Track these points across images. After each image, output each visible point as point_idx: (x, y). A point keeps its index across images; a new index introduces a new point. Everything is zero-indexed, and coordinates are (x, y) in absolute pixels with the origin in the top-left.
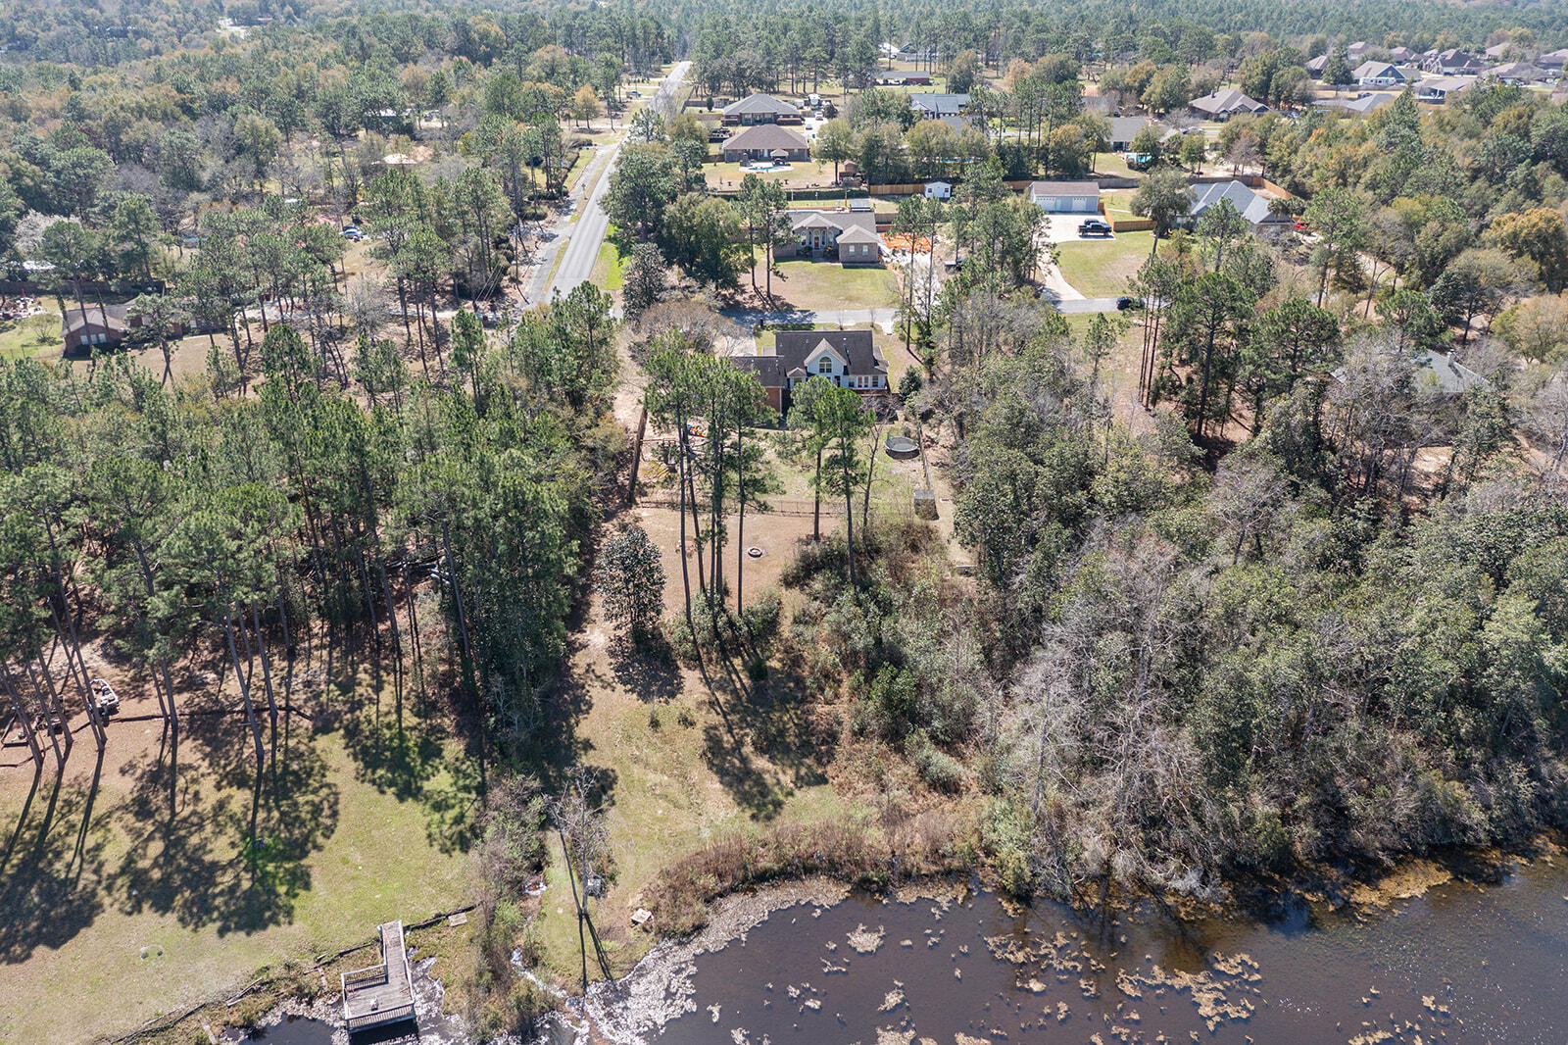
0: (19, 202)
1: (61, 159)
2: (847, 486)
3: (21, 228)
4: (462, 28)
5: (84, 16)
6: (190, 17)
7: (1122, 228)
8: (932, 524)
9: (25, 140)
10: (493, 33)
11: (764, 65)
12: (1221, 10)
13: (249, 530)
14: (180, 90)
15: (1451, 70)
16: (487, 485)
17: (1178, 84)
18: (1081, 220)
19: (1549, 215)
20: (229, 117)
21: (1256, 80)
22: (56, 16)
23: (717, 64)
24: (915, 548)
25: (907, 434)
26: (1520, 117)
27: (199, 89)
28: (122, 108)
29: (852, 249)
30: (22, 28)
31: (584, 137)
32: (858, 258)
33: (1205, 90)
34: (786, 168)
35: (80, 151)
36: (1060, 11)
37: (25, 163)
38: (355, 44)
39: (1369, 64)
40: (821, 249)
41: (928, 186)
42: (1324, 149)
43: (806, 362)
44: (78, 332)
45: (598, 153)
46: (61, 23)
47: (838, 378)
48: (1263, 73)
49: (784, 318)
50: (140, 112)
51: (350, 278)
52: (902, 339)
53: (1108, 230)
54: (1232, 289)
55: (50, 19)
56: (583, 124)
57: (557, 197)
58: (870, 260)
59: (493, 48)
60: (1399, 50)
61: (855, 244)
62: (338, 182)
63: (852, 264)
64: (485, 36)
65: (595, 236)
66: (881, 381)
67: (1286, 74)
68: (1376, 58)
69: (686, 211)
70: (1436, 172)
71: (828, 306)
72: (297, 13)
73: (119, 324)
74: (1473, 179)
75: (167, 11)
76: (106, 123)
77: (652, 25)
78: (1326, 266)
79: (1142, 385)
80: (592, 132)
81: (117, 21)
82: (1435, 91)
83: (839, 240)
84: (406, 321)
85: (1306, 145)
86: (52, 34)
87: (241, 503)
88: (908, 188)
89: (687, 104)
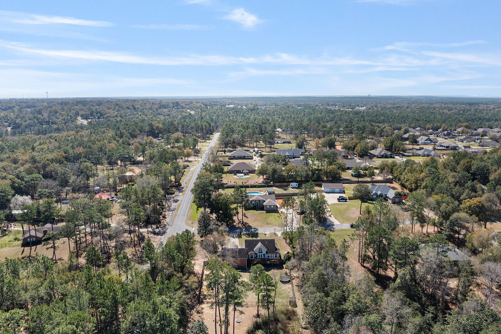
0: (13, 192)
1: (27, 178)
2: (268, 305)
3: (13, 200)
4: (151, 125)
5: (37, 117)
6: (69, 117)
7: (350, 199)
8: (295, 309)
9: (17, 171)
10: (160, 127)
11: (241, 140)
12: (377, 115)
13: (78, 330)
14: (65, 153)
15: (447, 137)
16: (155, 311)
17: (365, 147)
18: (338, 195)
19: (480, 200)
20: (80, 162)
21: (388, 145)
22: (29, 117)
23: (227, 139)
24: (289, 319)
25: (286, 274)
26: (468, 162)
27: (71, 151)
28: (47, 159)
29: (268, 207)
30: (18, 121)
31: (187, 163)
32: (270, 210)
33: (374, 148)
34: (248, 176)
35: (34, 175)
36: (329, 116)
37: (16, 179)
38: (119, 133)
39: (422, 137)
40: (258, 206)
41: (291, 184)
42: (410, 174)
43: (255, 249)
44: (27, 238)
45: (191, 170)
46: (30, 119)
47: (264, 255)
48: (390, 143)
49: (249, 231)
50: (52, 161)
51: (114, 216)
52: (284, 238)
53: (346, 199)
54: (385, 231)
55: (27, 118)
56: (186, 159)
57: (178, 186)
58: (274, 210)
59: (160, 131)
60: (431, 131)
61: (269, 205)
62: (111, 181)
63: (269, 211)
64: (158, 127)
65: (189, 199)
66: (278, 255)
67: (397, 143)
68: (424, 135)
69: (217, 198)
70: (444, 185)
71: (261, 226)
72: (101, 115)
73: (40, 235)
74: (455, 185)
75: (62, 116)
76: (42, 164)
77: (208, 125)
78: (413, 217)
79: (359, 256)
80: (189, 162)
81: (47, 119)
82: (442, 146)
83: (264, 204)
84: (130, 232)
85: (405, 172)
86: (27, 123)
87: (76, 319)
88: (285, 184)
89: (218, 151)
